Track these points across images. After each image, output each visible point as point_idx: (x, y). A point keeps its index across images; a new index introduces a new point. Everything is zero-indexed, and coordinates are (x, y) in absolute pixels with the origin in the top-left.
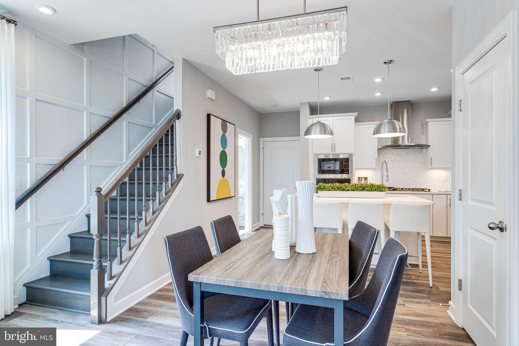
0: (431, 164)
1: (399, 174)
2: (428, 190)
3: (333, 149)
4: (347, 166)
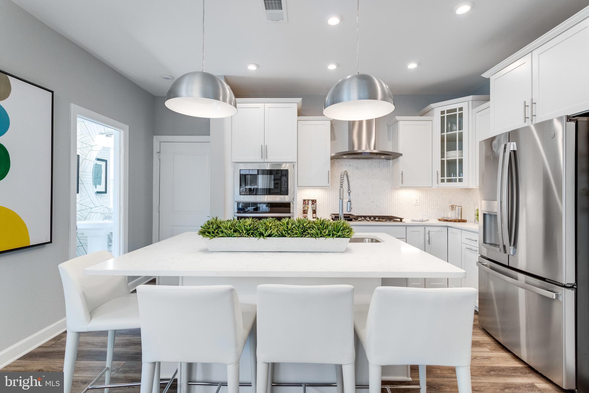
0: (402, 181)
2: (399, 220)
3: (264, 154)
4: (285, 182)
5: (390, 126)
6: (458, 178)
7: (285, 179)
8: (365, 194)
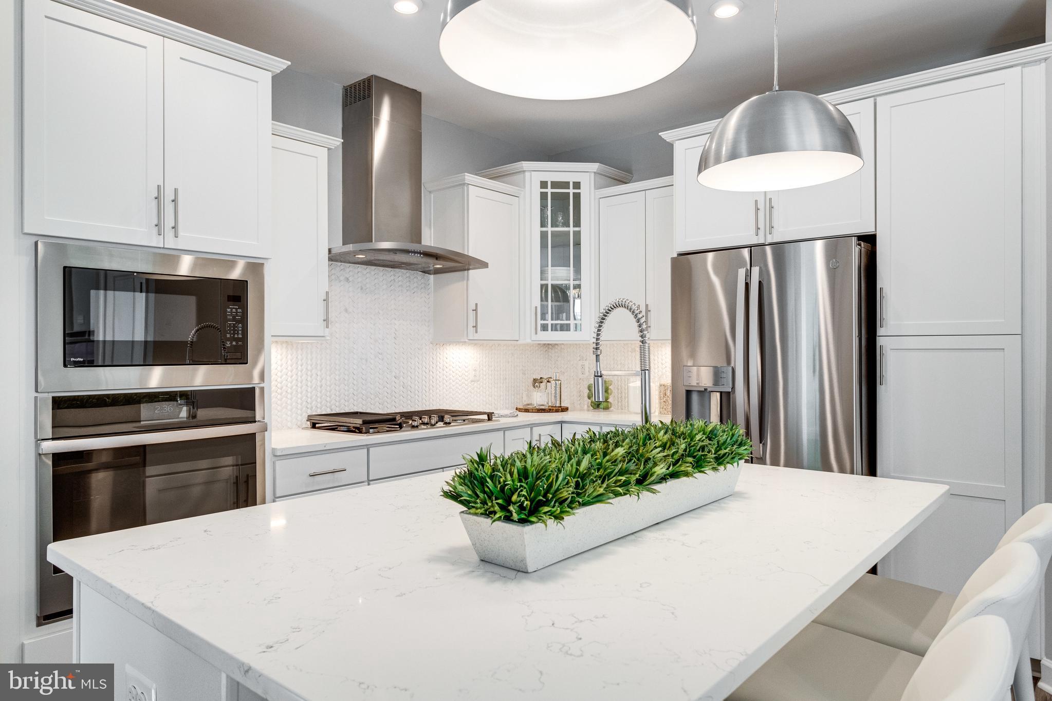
0: (476, 327)
1: (366, 360)
2: (485, 417)
3: (169, 222)
4: (238, 322)
5: (430, 192)
6: (549, 322)
7: (237, 312)
8: (380, 356)
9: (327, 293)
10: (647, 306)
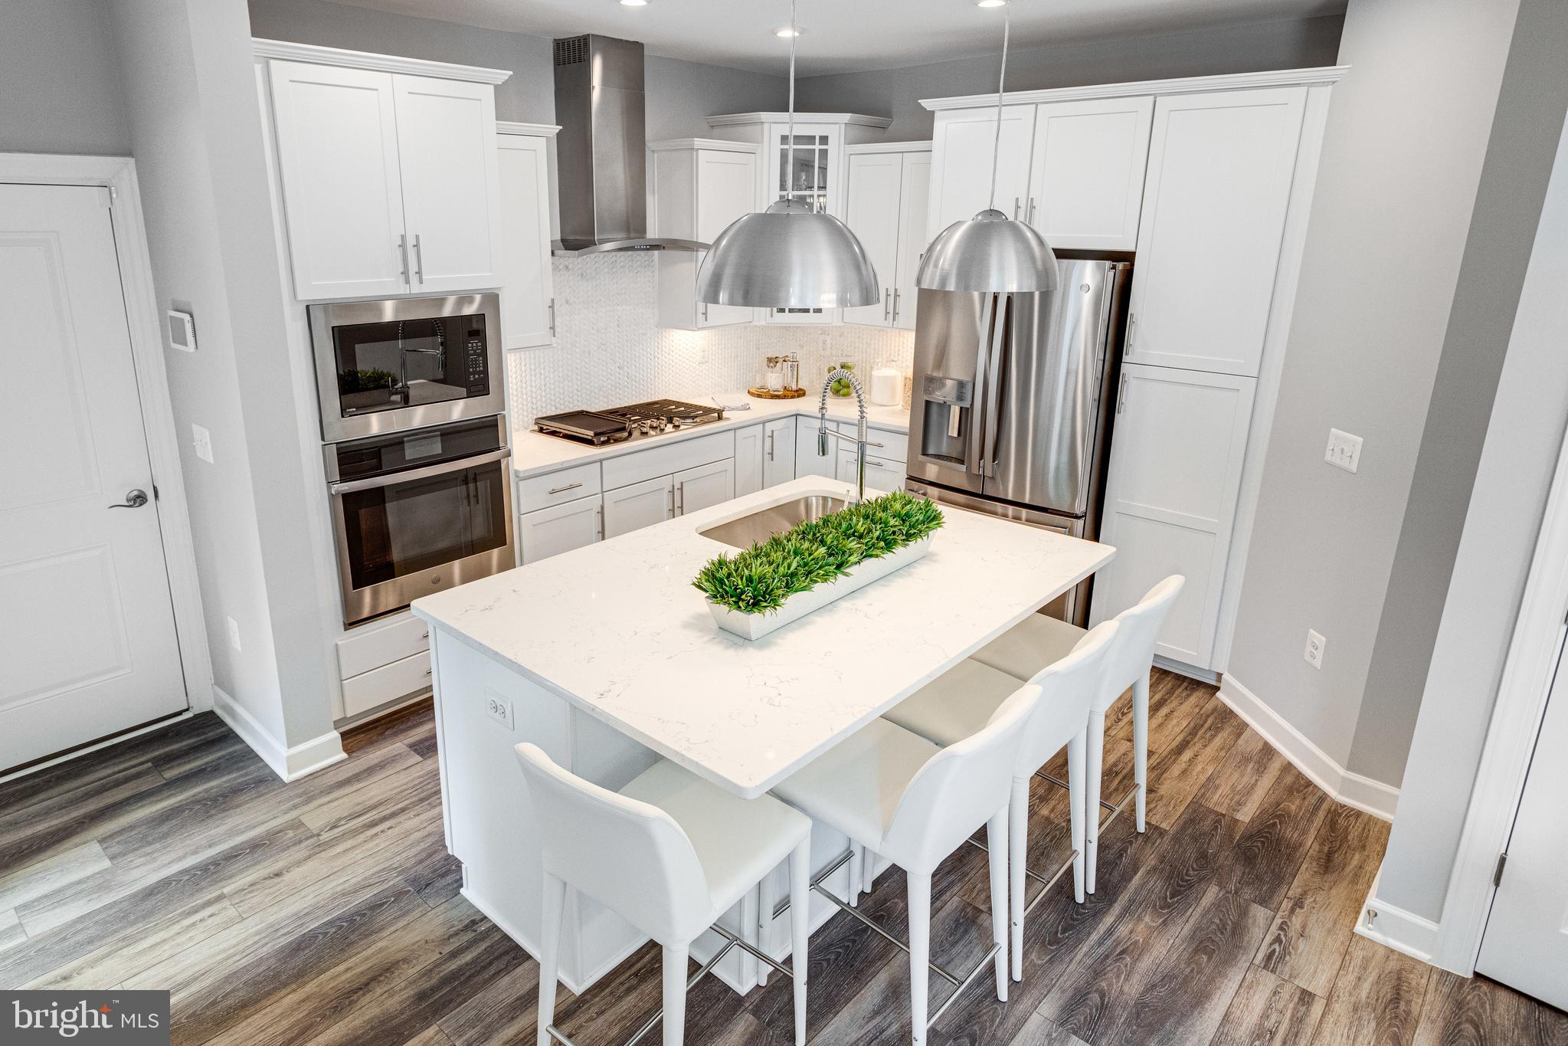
2: (716, 415)
3: (413, 267)
4: (479, 355)
5: (654, 152)
7: (477, 346)
8: (603, 348)
9: (553, 300)
10: (896, 290)
